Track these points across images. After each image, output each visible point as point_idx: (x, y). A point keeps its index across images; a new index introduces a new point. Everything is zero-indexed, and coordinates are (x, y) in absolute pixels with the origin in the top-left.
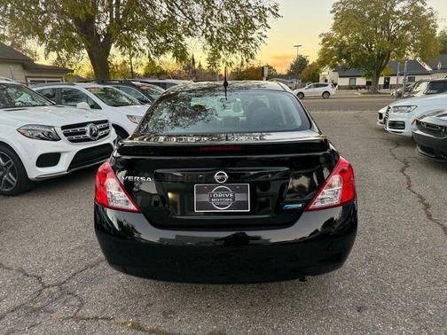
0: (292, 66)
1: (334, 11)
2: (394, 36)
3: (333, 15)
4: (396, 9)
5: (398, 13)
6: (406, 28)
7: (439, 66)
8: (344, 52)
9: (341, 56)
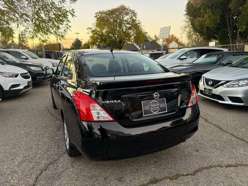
0: (73, 44)
1: (96, 17)
2: (125, 32)
3: (96, 18)
4: (125, 19)
5: (126, 21)
6: (130, 28)
7: (145, 47)
8: (103, 38)
9: (102, 40)
